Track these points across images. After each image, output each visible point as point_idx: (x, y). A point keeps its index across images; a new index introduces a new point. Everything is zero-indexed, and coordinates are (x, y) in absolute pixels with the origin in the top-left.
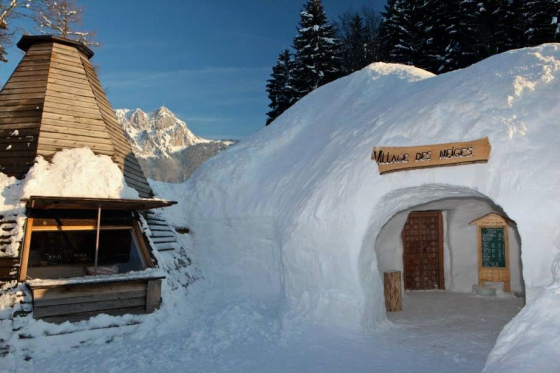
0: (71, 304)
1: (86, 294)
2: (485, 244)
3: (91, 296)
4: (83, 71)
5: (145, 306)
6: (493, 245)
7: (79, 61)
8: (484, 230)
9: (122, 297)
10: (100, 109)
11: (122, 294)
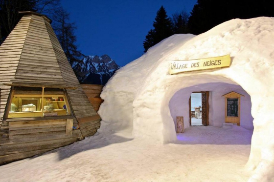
0: (28, 129)
1: (36, 125)
2: (229, 106)
3: (38, 126)
4: (45, 28)
5: (65, 131)
6: (233, 106)
7: (44, 23)
8: (228, 100)
9: (54, 127)
10: (52, 44)
11: (54, 125)
